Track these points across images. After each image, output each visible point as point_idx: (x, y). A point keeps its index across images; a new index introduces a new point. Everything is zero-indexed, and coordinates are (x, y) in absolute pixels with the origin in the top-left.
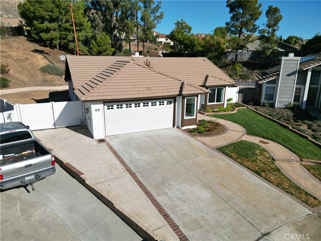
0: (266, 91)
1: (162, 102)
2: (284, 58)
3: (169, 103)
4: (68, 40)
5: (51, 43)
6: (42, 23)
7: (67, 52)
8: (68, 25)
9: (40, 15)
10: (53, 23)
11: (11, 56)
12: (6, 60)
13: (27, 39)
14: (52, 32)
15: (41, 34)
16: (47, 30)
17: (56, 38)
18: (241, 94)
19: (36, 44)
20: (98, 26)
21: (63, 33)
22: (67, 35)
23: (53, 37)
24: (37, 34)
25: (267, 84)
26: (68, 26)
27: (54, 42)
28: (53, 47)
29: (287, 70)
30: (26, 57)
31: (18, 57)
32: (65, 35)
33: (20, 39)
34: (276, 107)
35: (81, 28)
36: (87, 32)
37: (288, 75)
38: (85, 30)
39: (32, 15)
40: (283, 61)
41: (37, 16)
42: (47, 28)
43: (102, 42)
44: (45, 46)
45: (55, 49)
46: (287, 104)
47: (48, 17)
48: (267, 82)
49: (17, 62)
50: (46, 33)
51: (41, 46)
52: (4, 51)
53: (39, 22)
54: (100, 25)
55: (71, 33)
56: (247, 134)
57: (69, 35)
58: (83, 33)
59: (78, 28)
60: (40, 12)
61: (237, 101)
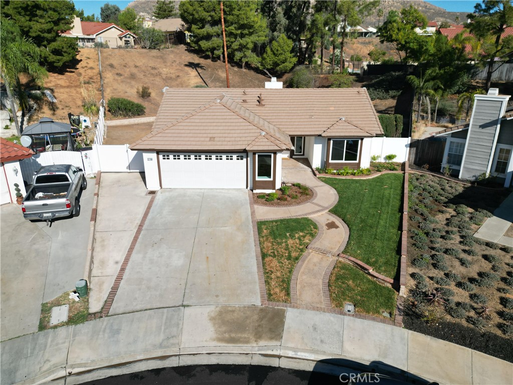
0: (450, 149)
1: (231, 157)
2: (477, 97)
3: (240, 158)
4: (232, 49)
5: (213, 53)
6: (203, 27)
7: (233, 65)
8: (233, 28)
9: (199, 17)
10: (216, 27)
11: (161, 73)
12: (153, 79)
13: (186, 48)
14: (214, 39)
15: (201, 43)
16: (208, 37)
17: (218, 47)
18: (414, 150)
19: (196, 55)
20: (278, 25)
22: (232, 42)
23: (213, 45)
24: (196, 43)
25: (452, 137)
26: (233, 30)
27: (216, 52)
28: (215, 59)
29: (481, 118)
30: (177, 74)
31: (168, 75)
32: (230, 42)
33: (178, 49)
34: (460, 177)
35: (251, 31)
36: (259, 36)
37: (483, 126)
38: (257, 33)
39: (191, 17)
40: (476, 101)
41: (196, 19)
42: (208, 33)
43: (279, 48)
44: (206, 57)
45: (219, 61)
46: (479, 174)
47: (209, 19)
48: (452, 133)
49: (164, 82)
50: (206, 41)
51: (201, 57)
52: (156, 67)
53: (198, 27)
54: (281, 23)
55: (238, 39)
56: (329, 211)
57: (235, 41)
58: (254, 38)
59: (246, 31)
60: (200, 14)
61: (407, 160)
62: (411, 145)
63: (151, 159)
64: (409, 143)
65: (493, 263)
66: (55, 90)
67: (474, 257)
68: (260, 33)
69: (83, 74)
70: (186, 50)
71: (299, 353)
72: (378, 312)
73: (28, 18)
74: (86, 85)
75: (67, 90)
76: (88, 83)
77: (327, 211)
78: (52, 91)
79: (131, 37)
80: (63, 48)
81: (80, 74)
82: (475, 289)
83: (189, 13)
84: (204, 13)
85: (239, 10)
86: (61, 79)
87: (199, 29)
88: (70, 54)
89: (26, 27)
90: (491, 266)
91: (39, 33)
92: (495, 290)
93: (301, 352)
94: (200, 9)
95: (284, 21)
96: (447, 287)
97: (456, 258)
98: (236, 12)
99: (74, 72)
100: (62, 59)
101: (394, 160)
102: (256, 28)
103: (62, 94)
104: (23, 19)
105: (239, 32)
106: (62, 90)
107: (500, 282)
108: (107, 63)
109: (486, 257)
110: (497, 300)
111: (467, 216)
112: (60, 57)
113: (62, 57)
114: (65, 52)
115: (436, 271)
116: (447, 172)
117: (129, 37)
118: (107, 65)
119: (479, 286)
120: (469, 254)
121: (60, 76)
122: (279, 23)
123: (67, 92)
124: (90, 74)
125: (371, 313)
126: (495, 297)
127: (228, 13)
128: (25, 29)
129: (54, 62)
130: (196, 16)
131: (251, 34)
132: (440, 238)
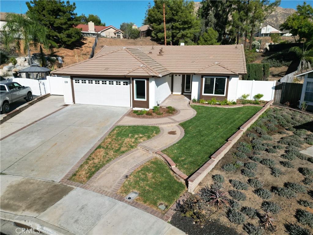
0: (307, 88)
1: (119, 82)
3: (125, 84)
4: (177, 37)
6: (160, 24)
9: (157, 18)
10: (168, 24)
15: (158, 34)
17: (168, 36)
18: (279, 91)
19: (155, 42)
20: (210, 23)
21: (174, 31)
22: (177, 33)
24: (156, 34)
25: (308, 78)
26: (178, 25)
32: (176, 33)
33: (146, 39)
35: (190, 26)
36: (196, 29)
38: (194, 27)
39: (153, 18)
42: (162, 28)
43: (208, 37)
50: (161, 33)
51: (159, 43)
53: (157, 24)
54: (212, 21)
55: (181, 31)
56: (179, 124)
57: (179, 33)
58: (192, 30)
59: (186, 26)
60: (158, 16)
61: (273, 99)
62: (276, 88)
63: (67, 82)
64: (275, 85)
65: (307, 176)
66: (65, 57)
67: (289, 169)
68: (196, 27)
69: (84, 50)
70: (150, 40)
71: (44, 228)
72: (155, 204)
73: (54, 17)
74: (83, 56)
75: (71, 57)
76: (85, 55)
77: (177, 124)
78: (63, 57)
79: (121, 33)
80: (72, 34)
81: (82, 50)
82: (272, 197)
83: (152, 16)
84: (160, 15)
85: (182, 13)
86: (70, 52)
87: (157, 25)
88: (76, 37)
89: (52, 21)
90: (303, 179)
91: (60, 25)
92: (295, 201)
93: (47, 227)
94: (158, 13)
95: (214, 20)
96: (243, 191)
97: (270, 168)
98: (180, 14)
99: (79, 49)
100: (71, 40)
101: (262, 99)
102: (193, 24)
103: (67, 60)
104: (51, 17)
105: (182, 26)
106: (68, 58)
107: (307, 195)
108: (101, 45)
109: (301, 170)
110: (292, 212)
111: (302, 137)
112: (70, 39)
113: (71, 39)
114: (73, 36)
115: (241, 176)
116: (303, 107)
117: (120, 33)
118: (100, 46)
119: (279, 195)
120: (284, 166)
121: (70, 51)
122: (210, 22)
123: (71, 59)
124: (88, 50)
125: (147, 203)
126: (291, 209)
127: (175, 15)
128: (51, 23)
129: (66, 42)
130: (156, 17)
131: (189, 28)
132: (265, 151)
